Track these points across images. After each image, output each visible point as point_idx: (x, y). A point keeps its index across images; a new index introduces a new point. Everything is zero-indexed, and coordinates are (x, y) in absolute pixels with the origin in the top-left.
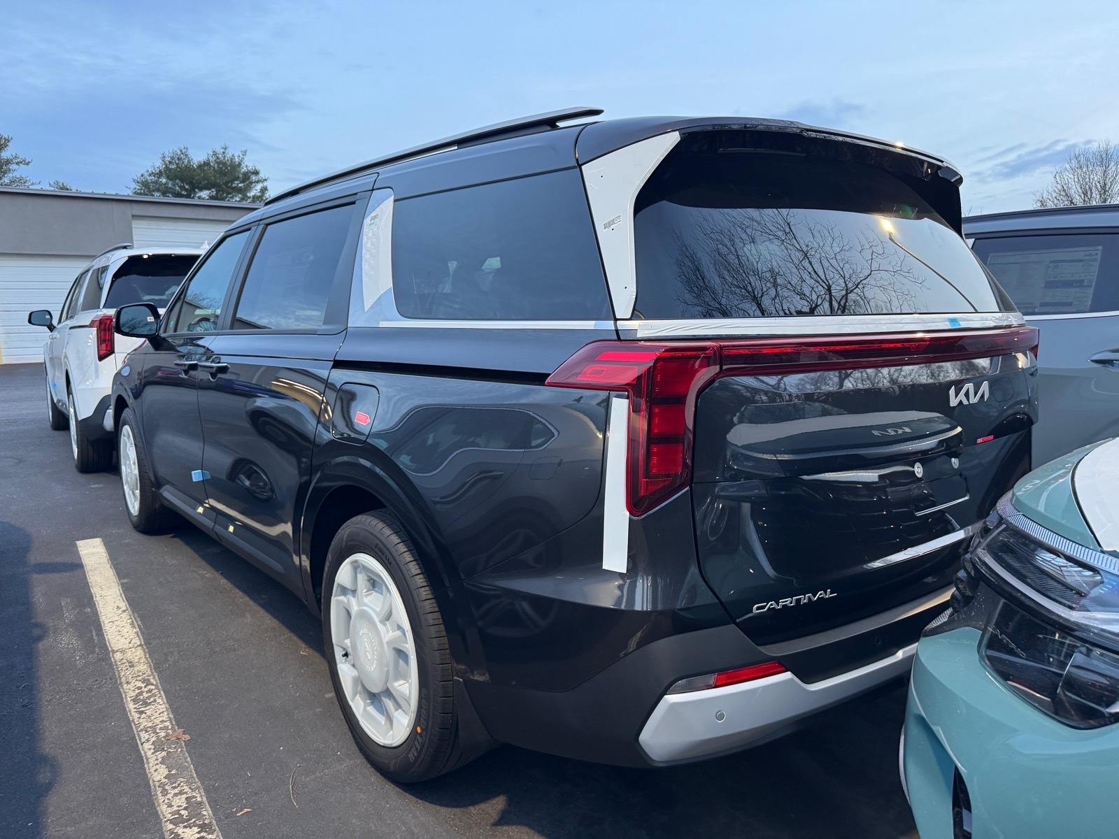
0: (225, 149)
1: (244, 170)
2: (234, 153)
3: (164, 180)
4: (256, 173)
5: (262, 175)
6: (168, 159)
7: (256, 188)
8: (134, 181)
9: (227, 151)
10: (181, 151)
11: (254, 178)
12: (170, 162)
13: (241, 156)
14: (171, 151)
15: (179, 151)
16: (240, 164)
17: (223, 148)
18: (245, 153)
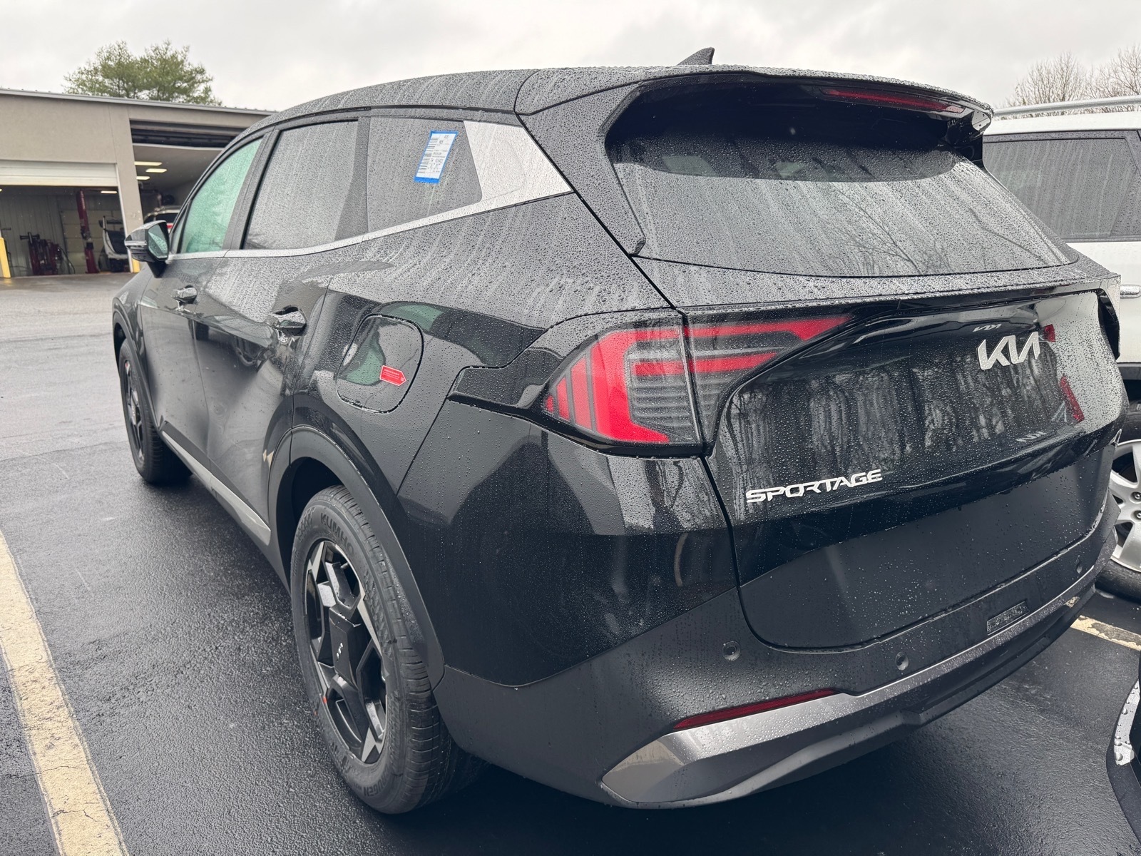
0: (168, 45)
1: (187, 68)
2: (176, 48)
3: (100, 78)
4: (202, 72)
5: (208, 75)
6: (106, 55)
7: (199, 88)
8: (66, 79)
9: (170, 47)
10: (119, 46)
11: (199, 77)
12: (109, 58)
13: (184, 52)
14: (108, 46)
15: (117, 47)
16: (182, 62)
17: (166, 43)
18: (187, 49)
